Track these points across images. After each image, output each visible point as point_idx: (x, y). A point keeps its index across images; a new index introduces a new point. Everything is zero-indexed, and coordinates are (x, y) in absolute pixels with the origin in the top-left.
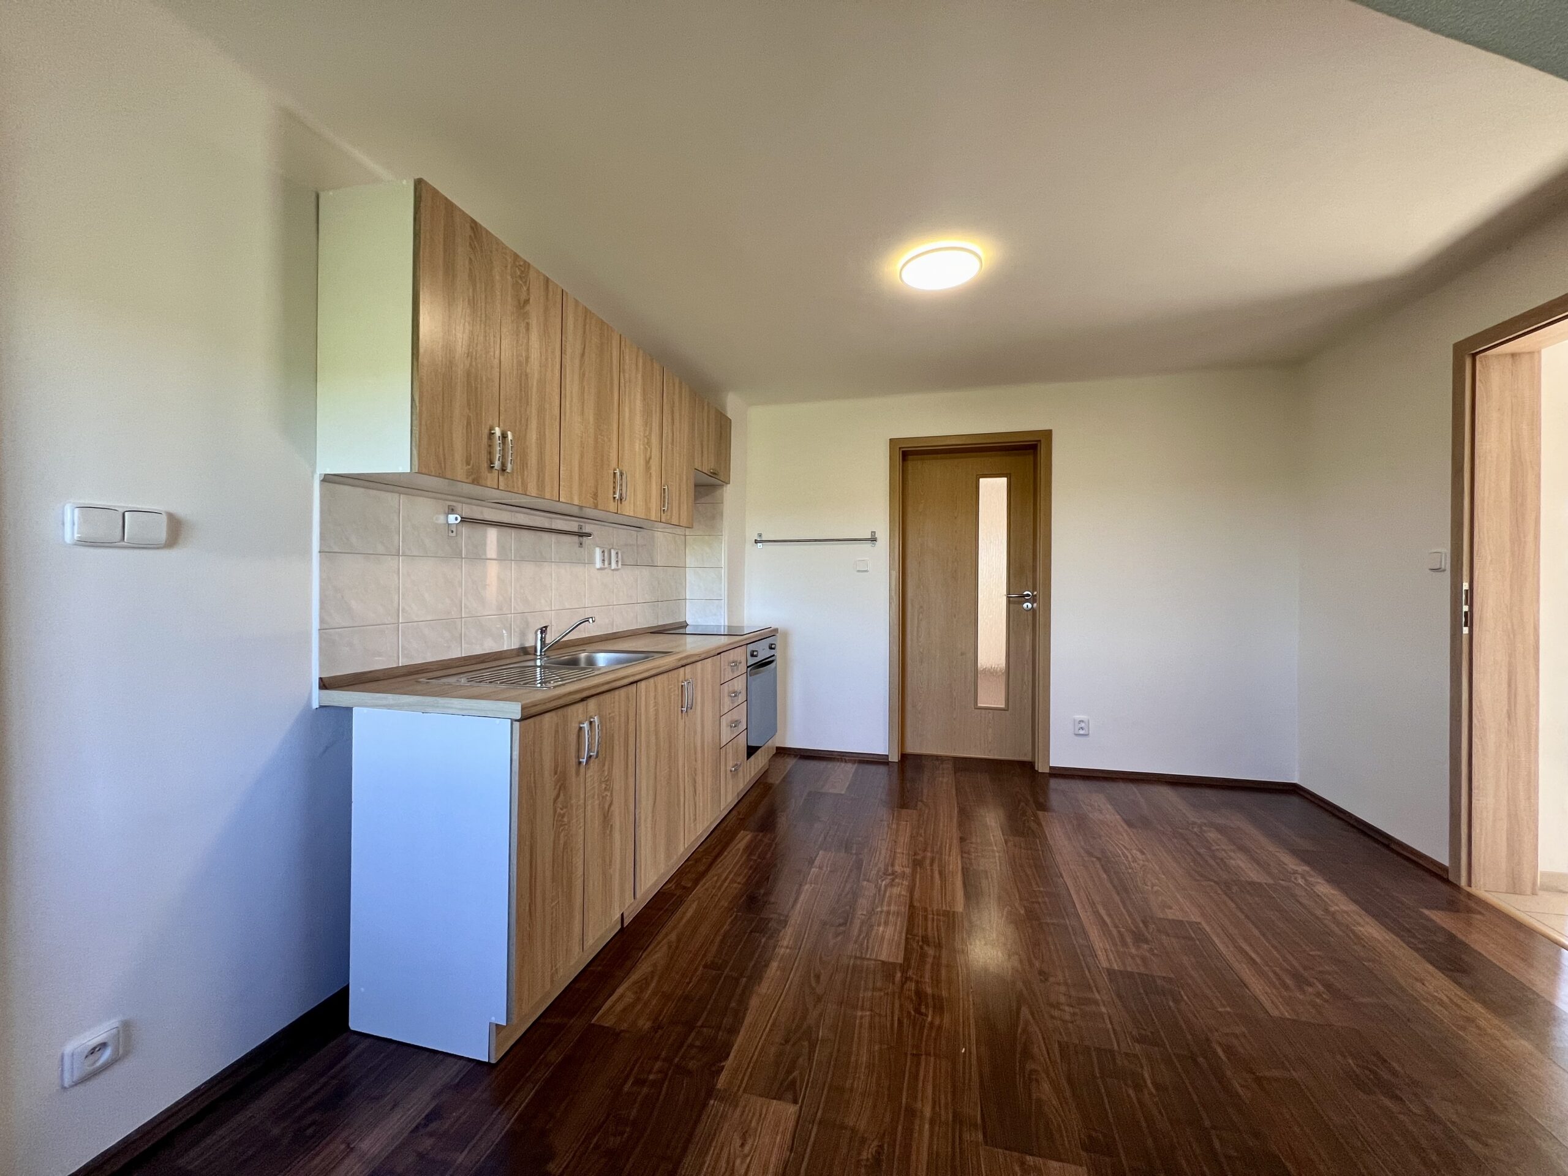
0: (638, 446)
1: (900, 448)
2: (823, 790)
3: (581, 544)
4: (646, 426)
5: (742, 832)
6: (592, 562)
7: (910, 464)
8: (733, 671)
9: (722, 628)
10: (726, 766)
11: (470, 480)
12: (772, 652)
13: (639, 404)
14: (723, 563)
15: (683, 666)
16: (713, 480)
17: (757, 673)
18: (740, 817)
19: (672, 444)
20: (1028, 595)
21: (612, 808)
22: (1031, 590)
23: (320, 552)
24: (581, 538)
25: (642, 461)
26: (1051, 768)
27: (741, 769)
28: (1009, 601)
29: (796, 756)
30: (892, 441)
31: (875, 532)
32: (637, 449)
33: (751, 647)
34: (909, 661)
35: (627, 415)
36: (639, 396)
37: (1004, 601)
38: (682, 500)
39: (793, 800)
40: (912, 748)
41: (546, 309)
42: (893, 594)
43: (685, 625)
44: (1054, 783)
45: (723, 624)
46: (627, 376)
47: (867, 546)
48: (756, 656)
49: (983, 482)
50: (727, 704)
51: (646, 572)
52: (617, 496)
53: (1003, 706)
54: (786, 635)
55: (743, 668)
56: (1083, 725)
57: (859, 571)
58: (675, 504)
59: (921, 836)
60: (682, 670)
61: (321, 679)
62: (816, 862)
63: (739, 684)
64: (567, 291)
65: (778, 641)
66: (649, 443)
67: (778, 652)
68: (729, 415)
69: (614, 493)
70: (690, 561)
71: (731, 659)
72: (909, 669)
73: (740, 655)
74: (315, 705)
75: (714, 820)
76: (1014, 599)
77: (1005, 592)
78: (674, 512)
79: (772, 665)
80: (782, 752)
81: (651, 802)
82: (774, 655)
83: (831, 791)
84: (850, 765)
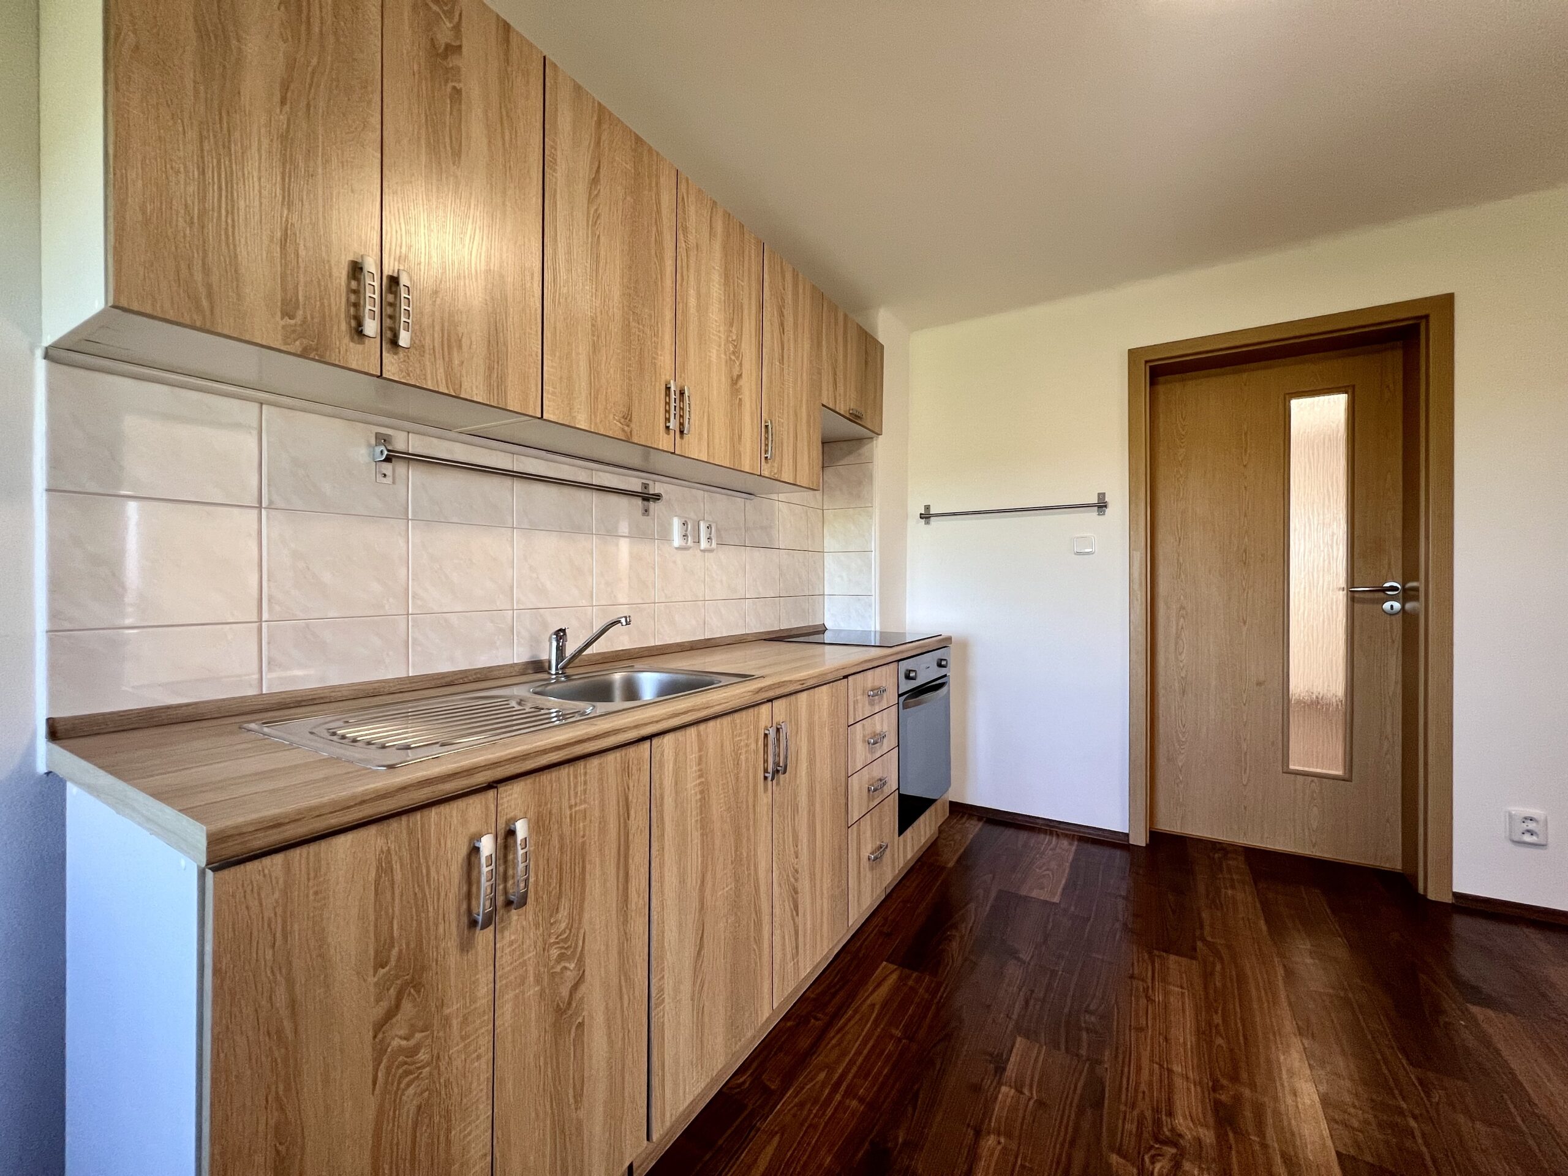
0: (716, 354)
1: (1146, 362)
2: (1023, 892)
3: (646, 511)
4: (731, 325)
5: (884, 963)
6: (665, 536)
7: (1161, 389)
8: (872, 704)
9: (873, 634)
10: (859, 849)
11: (297, 347)
12: (943, 671)
13: (716, 289)
14: (874, 545)
15: (768, 701)
16: (855, 429)
17: (919, 703)
18: (885, 929)
19: (782, 361)
20: (1396, 589)
21: (583, 989)
22: (1401, 580)
23: (48, 490)
24: (646, 503)
25: (723, 379)
26: (1458, 896)
27: (888, 851)
28: (1353, 599)
29: (980, 819)
30: (1132, 353)
31: (1104, 494)
32: (714, 359)
33: (904, 666)
34: (1161, 692)
35: (692, 302)
36: (716, 277)
37: (1340, 599)
38: (799, 445)
39: (972, 906)
40: (1168, 824)
41: (504, 77)
42: (1136, 587)
43: (822, 630)
44: (1461, 925)
45: (873, 629)
46: (692, 238)
47: (1093, 514)
48: (913, 679)
49: (1296, 404)
50: (860, 753)
51: (758, 554)
52: (673, 424)
53: (1339, 772)
54: (964, 645)
55: (891, 697)
56: (1532, 826)
57: (1078, 553)
58: (788, 450)
59: (1218, 1033)
60: (765, 709)
61: (48, 720)
62: (1010, 1066)
63: (885, 723)
64: (553, 59)
65: (952, 655)
66: (736, 352)
67: (952, 672)
68: (881, 340)
69: (668, 420)
70: (829, 544)
71: (869, 685)
72: (1162, 701)
73: (888, 679)
74: (41, 768)
75: (839, 942)
76: (1362, 595)
77: (1342, 581)
78: (785, 461)
79: (944, 690)
80: (959, 810)
81: (689, 951)
82: (945, 676)
83: (1034, 894)
84: (1065, 843)
